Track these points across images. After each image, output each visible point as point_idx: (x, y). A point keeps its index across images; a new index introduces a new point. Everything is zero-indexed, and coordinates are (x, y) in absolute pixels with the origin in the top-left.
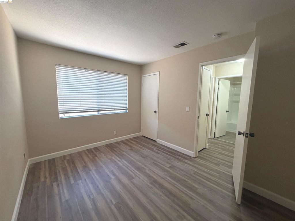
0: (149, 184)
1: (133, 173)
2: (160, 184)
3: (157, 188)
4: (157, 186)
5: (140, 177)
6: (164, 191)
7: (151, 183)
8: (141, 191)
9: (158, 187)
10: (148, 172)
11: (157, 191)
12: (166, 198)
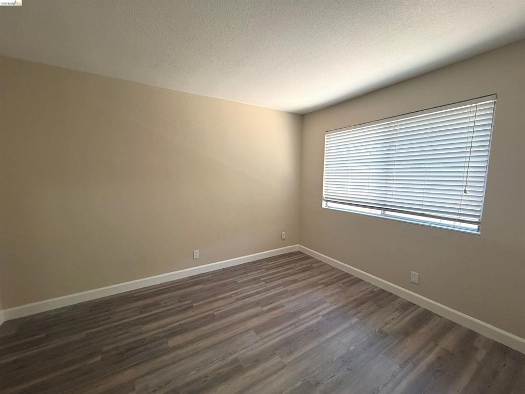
0: (235, 356)
1: (273, 333)
2: (227, 379)
3: (220, 368)
4: (226, 370)
5: (257, 345)
6: (205, 381)
7: (236, 360)
8: (221, 342)
9: (221, 371)
10: (275, 360)
11: (212, 368)
12: (188, 380)
